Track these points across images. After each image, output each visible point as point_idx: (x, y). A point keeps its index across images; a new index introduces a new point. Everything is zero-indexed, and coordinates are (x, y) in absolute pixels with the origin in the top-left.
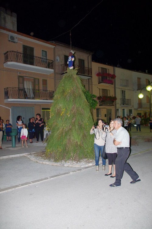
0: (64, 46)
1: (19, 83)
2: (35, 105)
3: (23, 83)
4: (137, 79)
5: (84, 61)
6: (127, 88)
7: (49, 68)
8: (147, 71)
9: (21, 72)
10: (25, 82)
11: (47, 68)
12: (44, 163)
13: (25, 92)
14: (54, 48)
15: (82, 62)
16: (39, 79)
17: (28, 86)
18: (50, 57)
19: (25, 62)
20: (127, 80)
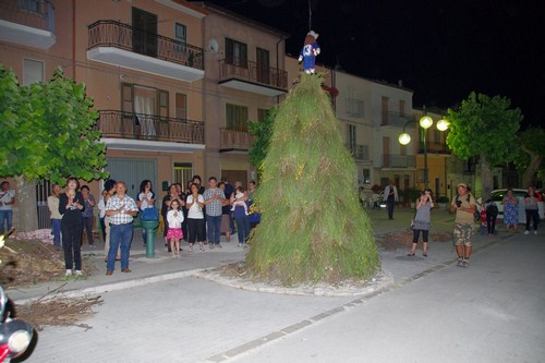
0: (225, 16)
1: (122, 100)
2: (159, 154)
3: (133, 101)
4: (381, 99)
5: (268, 52)
6: (358, 120)
7: (191, 65)
8: (400, 82)
9: (127, 73)
10: (136, 99)
11: (186, 65)
12: (262, 289)
13: (138, 123)
14: (204, 18)
15: (263, 54)
16: (167, 93)
17: (144, 107)
18: (194, 39)
19: (136, 50)
20: (362, 102)
